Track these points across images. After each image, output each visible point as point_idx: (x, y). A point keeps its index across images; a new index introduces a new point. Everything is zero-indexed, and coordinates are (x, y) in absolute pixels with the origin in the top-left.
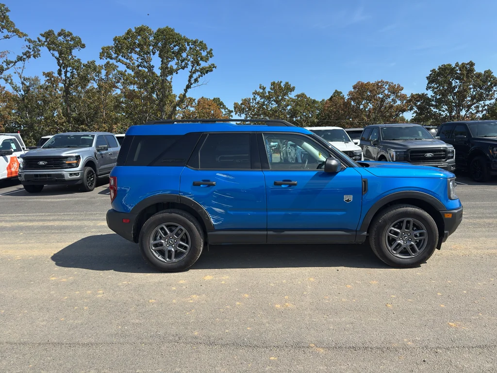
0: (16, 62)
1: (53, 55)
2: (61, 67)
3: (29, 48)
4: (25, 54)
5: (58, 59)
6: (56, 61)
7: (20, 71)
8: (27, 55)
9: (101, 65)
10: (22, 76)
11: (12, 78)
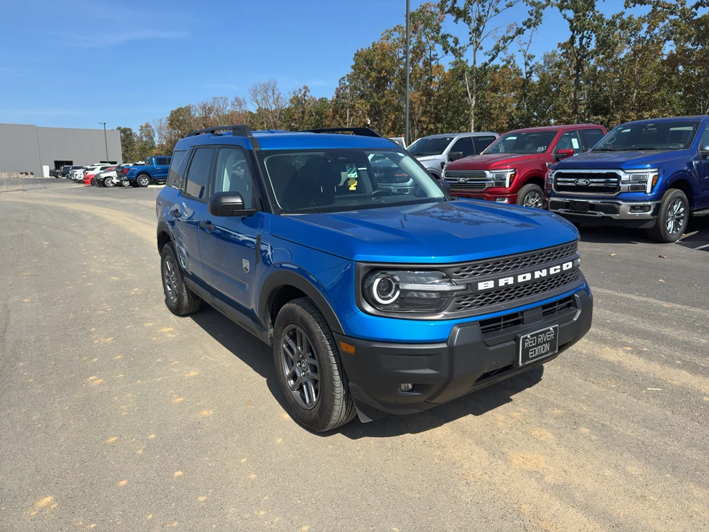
0: (514, 37)
1: (565, 16)
2: (573, 32)
3: (531, 15)
4: (525, 24)
5: (571, 21)
6: (568, 24)
7: (525, 47)
8: (528, 24)
9: (643, 17)
10: (527, 54)
11: (515, 58)
